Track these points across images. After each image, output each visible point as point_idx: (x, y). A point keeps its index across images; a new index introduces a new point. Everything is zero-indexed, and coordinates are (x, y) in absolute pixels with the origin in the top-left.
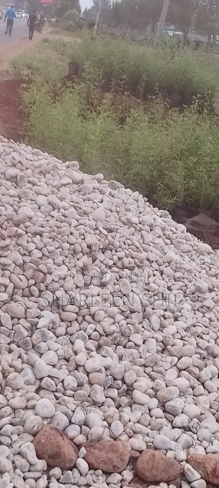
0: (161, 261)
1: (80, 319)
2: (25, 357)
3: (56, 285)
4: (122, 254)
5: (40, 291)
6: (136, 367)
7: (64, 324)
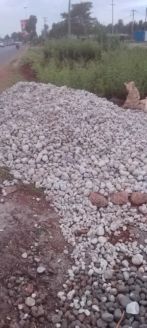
0: (112, 117)
1: (90, 147)
2: (74, 167)
3: (78, 136)
4: (98, 118)
5: (72, 139)
6: (117, 161)
7: (84, 151)
